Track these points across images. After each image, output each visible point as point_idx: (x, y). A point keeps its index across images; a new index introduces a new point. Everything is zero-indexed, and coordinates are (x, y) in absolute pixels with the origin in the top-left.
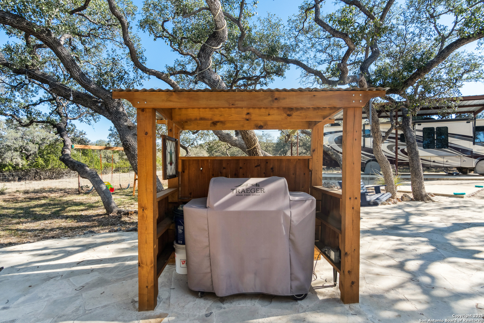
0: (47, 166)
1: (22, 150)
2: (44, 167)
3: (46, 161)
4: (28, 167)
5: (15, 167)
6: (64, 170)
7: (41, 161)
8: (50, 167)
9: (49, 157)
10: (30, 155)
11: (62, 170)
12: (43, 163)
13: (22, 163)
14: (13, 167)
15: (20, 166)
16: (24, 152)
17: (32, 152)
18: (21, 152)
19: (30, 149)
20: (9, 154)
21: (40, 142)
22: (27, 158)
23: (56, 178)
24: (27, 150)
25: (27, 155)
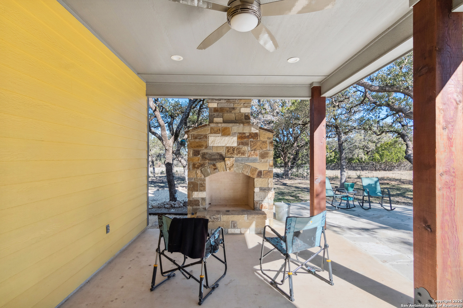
0: (382, 160)
1: (364, 148)
2: (379, 161)
3: (381, 156)
4: (367, 161)
5: (360, 161)
6: (395, 164)
7: (377, 156)
8: (384, 161)
9: (383, 153)
10: (369, 151)
11: (394, 164)
12: (379, 158)
13: (365, 157)
14: (359, 160)
15: (363, 160)
16: (365, 149)
17: (371, 149)
18: (364, 149)
19: (370, 147)
20: (357, 151)
21: (377, 141)
22: (367, 153)
23: (388, 170)
24: (367, 148)
25: (367, 151)
